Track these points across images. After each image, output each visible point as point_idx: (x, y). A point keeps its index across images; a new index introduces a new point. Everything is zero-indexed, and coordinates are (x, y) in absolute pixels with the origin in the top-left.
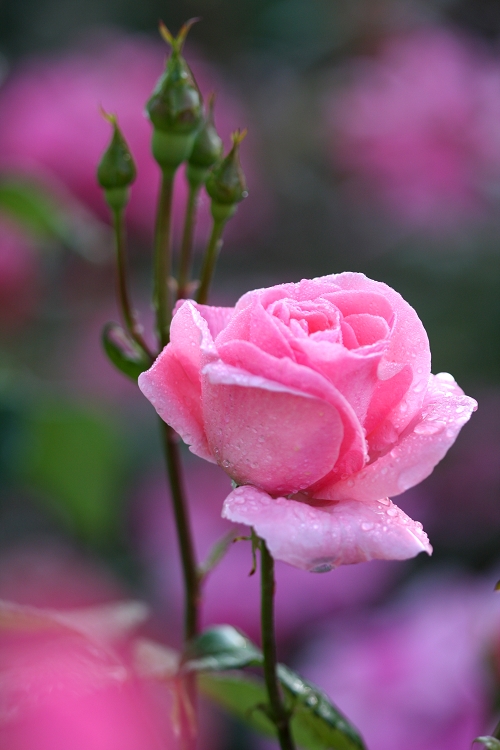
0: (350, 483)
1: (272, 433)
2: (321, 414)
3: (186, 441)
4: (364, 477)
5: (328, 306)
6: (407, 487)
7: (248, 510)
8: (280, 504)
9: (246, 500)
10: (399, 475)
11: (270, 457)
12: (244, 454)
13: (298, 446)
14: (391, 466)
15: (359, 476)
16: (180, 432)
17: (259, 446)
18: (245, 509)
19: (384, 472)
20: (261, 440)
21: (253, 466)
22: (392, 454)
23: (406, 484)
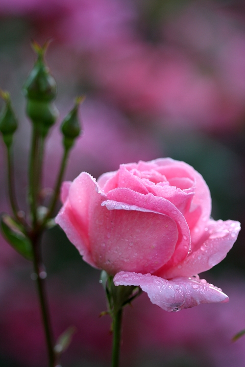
0: (179, 267)
1: (138, 239)
2: (167, 226)
3: (82, 253)
4: (188, 262)
5: (158, 174)
6: (214, 265)
7: (133, 279)
8: (148, 276)
9: (129, 275)
10: (208, 258)
11: (136, 254)
12: (120, 254)
13: (154, 245)
14: (203, 255)
15: (185, 262)
16: (79, 248)
17: (130, 248)
18: (131, 279)
19: (199, 258)
20: (131, 245)
21: (126, 261)
22: (202, 249)
23: (213, 263)
